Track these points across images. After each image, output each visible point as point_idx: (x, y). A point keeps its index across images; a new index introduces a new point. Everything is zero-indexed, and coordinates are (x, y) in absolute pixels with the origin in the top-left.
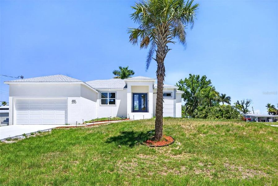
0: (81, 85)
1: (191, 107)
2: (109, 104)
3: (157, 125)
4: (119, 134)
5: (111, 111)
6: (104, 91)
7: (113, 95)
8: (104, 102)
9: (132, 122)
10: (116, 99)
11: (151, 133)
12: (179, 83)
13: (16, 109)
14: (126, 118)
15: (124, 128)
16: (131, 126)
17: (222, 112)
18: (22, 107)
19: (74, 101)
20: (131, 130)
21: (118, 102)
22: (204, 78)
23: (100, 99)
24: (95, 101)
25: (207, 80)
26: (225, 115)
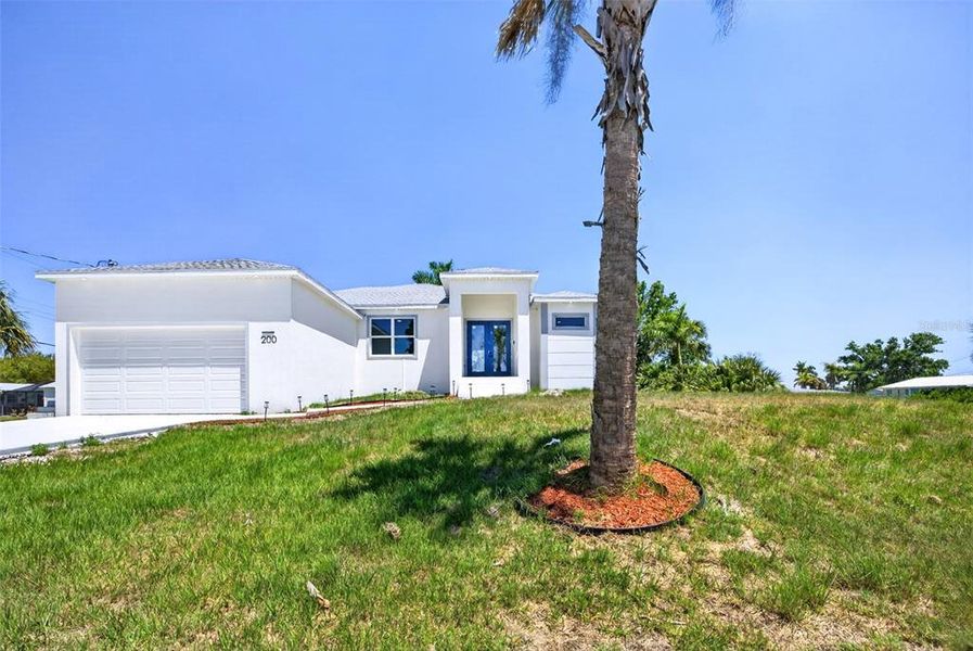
0: (293, 279)
2: (396, 353)
3: (607, 403)
4: (407, 450)
5: (401, 374)
6: (380, 313)
7: (407, 326)
8: (380, 347)
9: (466, 402)
10: (417, 337)
11: (555, 445)
13: (80, 362)
14: (447, 394)
15: (430, 424)
16: (460, 416)
17: (727, 375)
18: (101, 355)
19: (268, 337)
20: (456, 433)
21: (422, 346)
22: (657, 287)
23: (368, 336)
24: (352, 341)
25: (667, 293)
26: (738, 383)
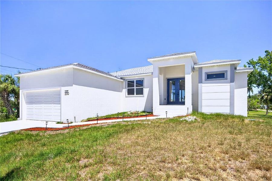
1: (268, 96)
2: (136, 94)
7: (140, 83)
8: (131, 92)
10: (144, 87)
12: (248, 64)
21: (146, 91)
23: (126, 88)
24: (120, 91)
